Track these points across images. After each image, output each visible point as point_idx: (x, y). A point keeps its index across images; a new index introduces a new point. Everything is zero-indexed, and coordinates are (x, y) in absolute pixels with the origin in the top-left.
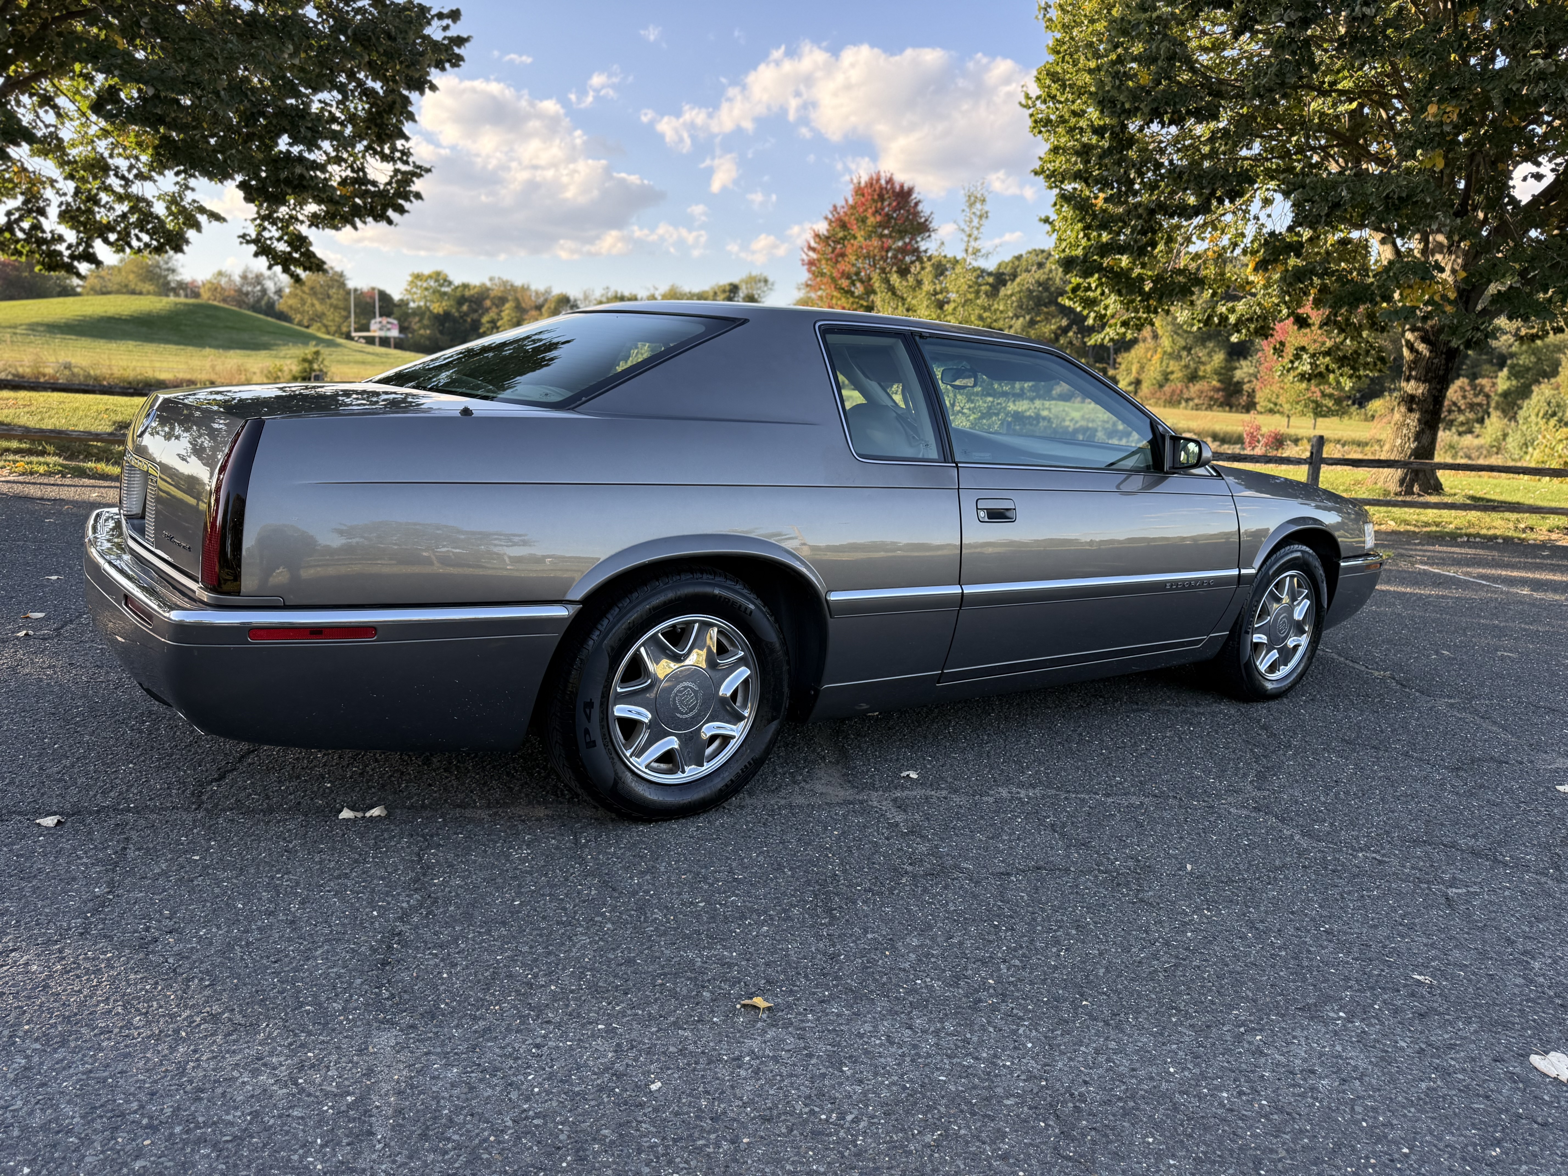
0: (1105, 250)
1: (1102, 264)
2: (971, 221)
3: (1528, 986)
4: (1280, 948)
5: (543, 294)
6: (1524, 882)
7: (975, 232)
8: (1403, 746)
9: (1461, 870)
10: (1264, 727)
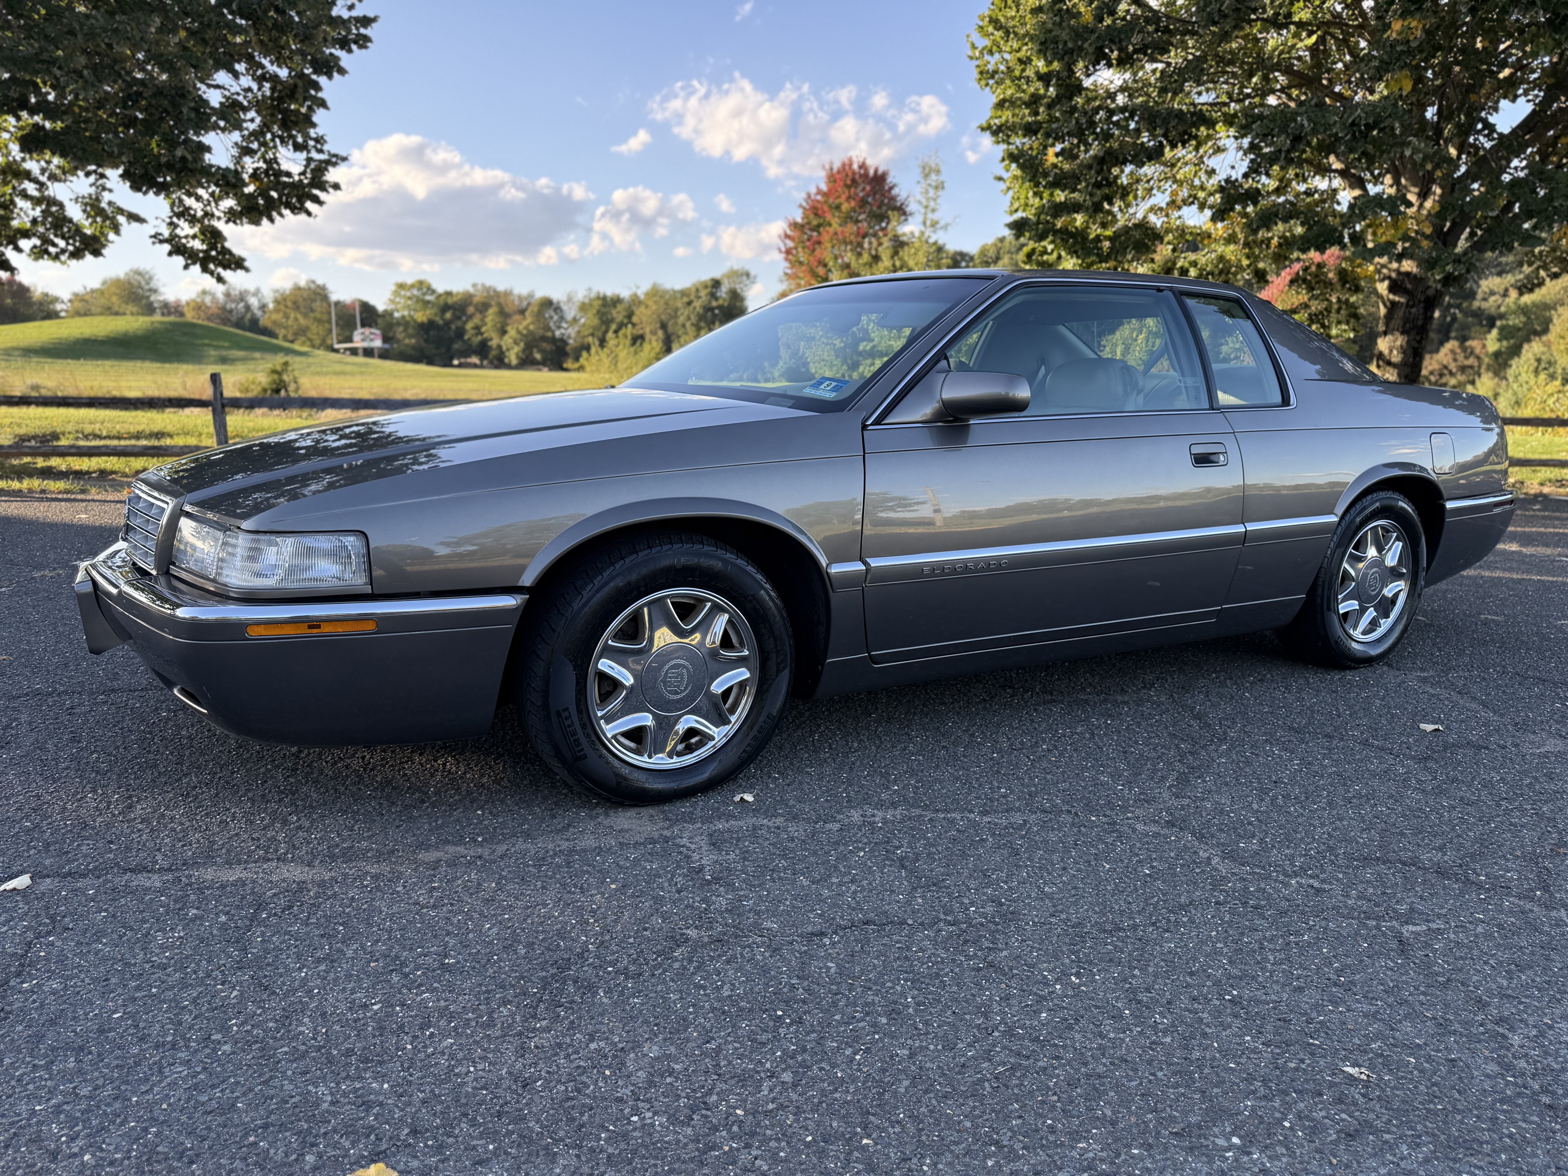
0: (1059, 209)
1: (1055, 225)
2: (927, 192)
3: (1503, 1077)
4: (1165, 1032)
6: (1501, 912)
7: (932, 204)
8: (1362, 733)
9: (1421, 897)
10: (1198, 717)
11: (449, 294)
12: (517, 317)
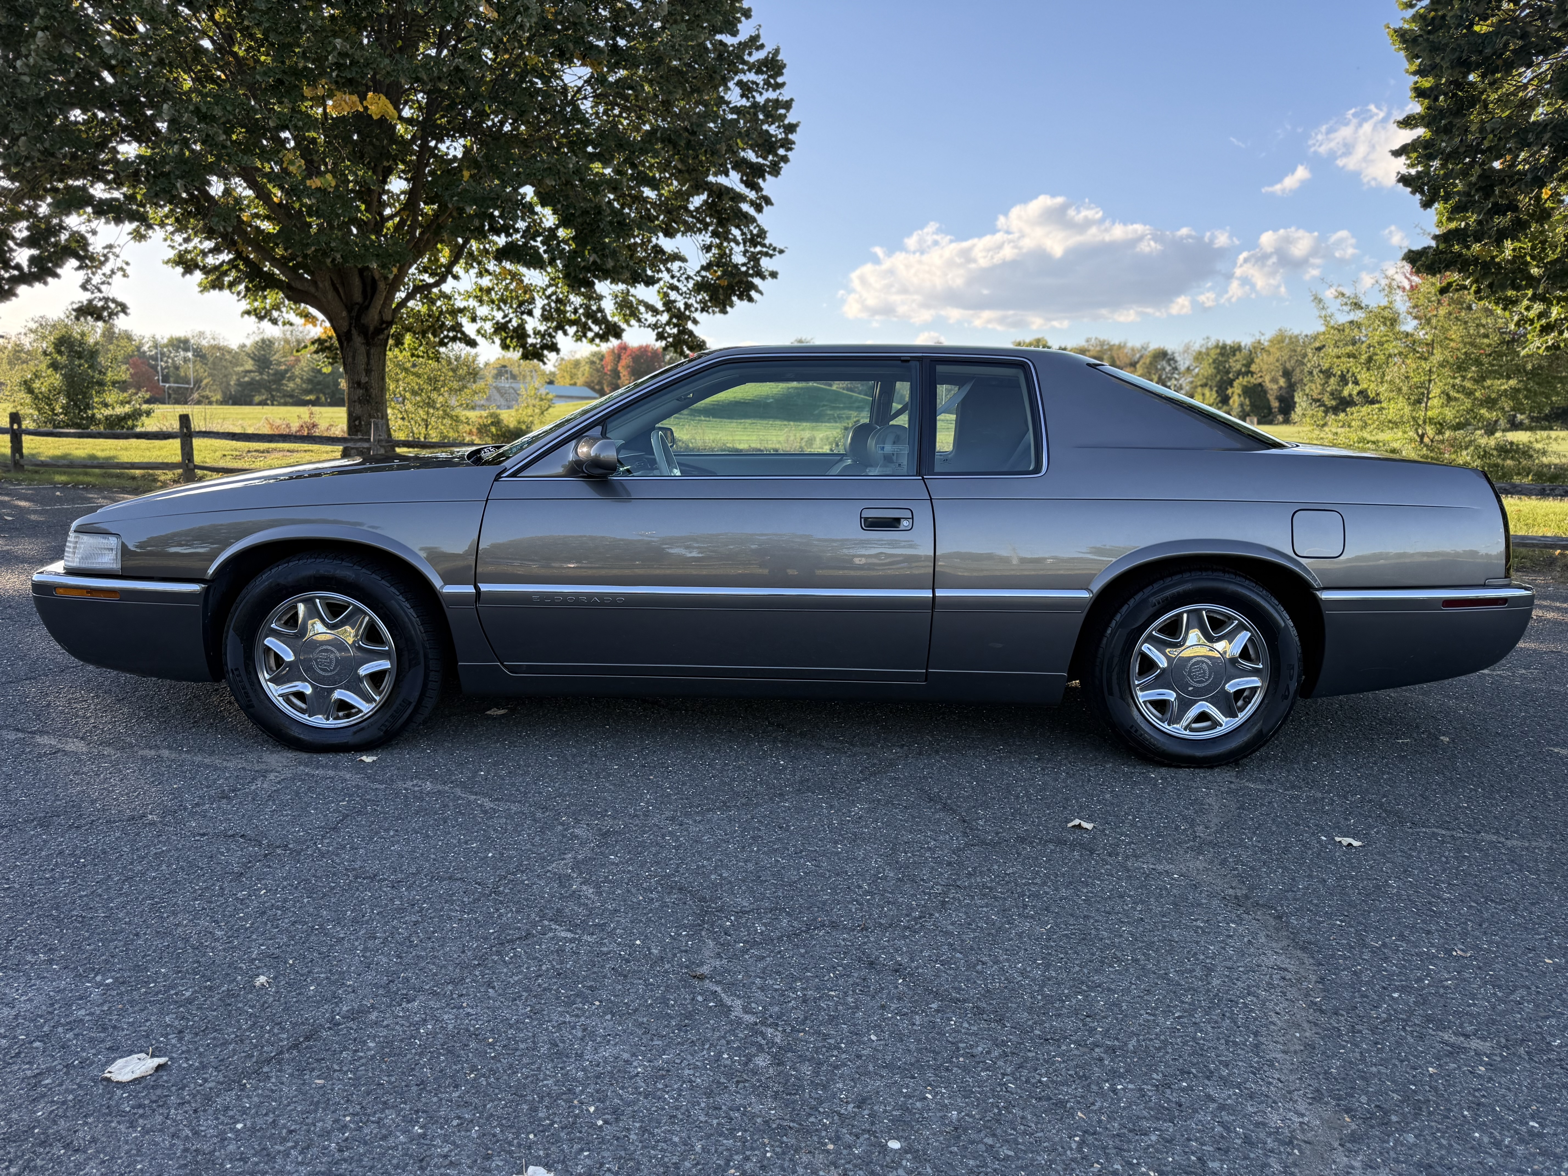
5: (1139, 351)
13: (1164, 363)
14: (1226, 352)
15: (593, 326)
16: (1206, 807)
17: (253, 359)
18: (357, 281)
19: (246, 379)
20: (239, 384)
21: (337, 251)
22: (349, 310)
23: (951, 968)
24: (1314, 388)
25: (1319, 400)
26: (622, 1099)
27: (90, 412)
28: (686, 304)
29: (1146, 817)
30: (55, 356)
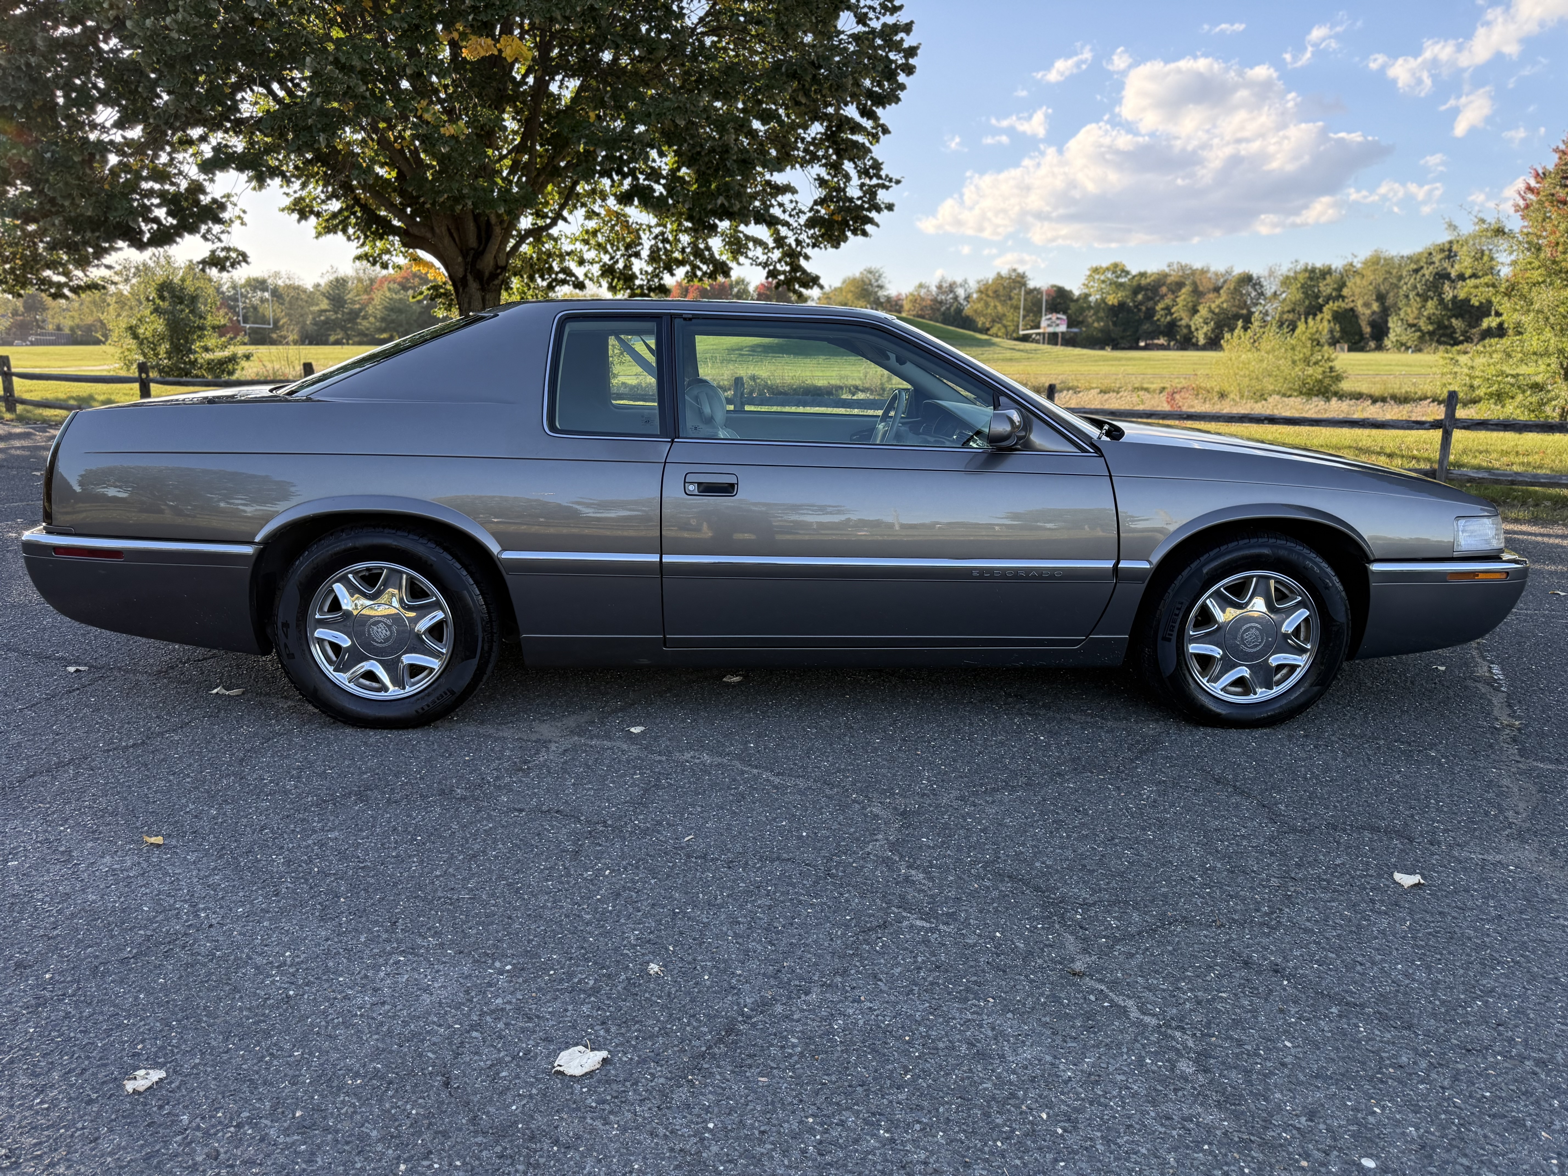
5: (1223, 276)
11: (1143, 275)
12: (1211, 295)
13: (1250, 289)
14: (1316, 275)
15: (701, 265)
16: (1505, 789)
17: (327, 298)
18: (471, 226)
19: (322, 318)
20: (315, 323)
21: (469, 198)
22: (465, 256)
23: (1330, 969)
24: (1409, 312)
25: (1414, 325)
26: (1068, 1106)
27: (192, 356)
28: (797, 240)
29: (1448, 800)
30: (158, 301)
